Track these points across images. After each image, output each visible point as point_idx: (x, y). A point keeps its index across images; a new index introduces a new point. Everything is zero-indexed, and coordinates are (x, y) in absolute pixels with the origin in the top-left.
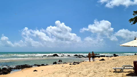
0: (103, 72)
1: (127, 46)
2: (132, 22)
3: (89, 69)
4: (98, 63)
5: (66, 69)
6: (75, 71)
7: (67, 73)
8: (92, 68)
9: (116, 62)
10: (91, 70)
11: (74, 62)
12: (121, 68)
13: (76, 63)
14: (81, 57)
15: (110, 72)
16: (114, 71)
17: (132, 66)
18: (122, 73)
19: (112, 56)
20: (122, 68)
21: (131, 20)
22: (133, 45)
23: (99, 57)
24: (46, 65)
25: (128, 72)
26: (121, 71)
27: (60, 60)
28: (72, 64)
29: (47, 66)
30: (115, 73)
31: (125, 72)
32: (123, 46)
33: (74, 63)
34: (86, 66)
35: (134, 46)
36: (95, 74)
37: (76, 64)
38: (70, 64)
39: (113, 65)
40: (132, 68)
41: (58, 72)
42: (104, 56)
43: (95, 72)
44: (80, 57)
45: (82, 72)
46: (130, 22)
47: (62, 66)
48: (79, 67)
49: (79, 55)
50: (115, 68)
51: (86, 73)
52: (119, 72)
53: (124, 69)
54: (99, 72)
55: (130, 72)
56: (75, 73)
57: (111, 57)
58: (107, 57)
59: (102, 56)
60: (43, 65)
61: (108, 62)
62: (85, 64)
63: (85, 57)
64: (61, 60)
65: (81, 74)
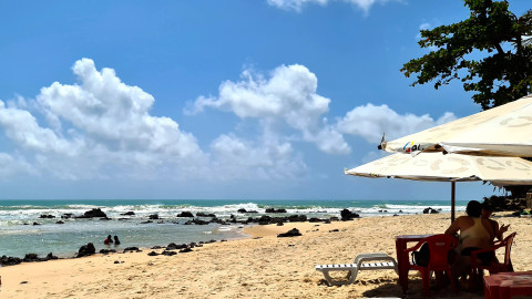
0: (276, 284)
1: (370, 176)
2: (415, 76)
3: (224, 273)
4: (268, 246)
5: (131, 273)
6: (165, 284)
7: (127, 292)
8: (239, 267)
9: (341, 243)
10: (231, 277)
11: (172, 246)
12: (348, 266)
13: (178, 247)
14: (207, 223)
15: (306, 281)
16: (323, 277)
17: (389, 259)
18: (351, 287)
19: (335, 219)
20: (355, 266)
21: (412, 66)
22: (393, 172)
23: (280, 222)
24: (45, 260)
25: (377, 282)
26: (350, 278)
27: (110, 237)
28: (161, 251)
29: (51, 263)
30: (323, 287)
31: (364, 283)
32: (358, 174)
33: (171, 250)
34: (217, 261)
35: (397, 177)
36: (245, 292)
37: (177, 251)
38: (153, 254)
39: (324, 254)
40: (391, 264)
41: (92, 286)
42: (303, 219)
43: (245, 285)
44: (201, 223)
45: (193, 287)
46: (407, 75)
47: (116, 262)
48: (184, 267)
49: (198, 214)
50: (324, 266)
51: (208, 290)
52: (339, 283)
53: (360, 269)
54: (260, 286)
55: (382, 281)
56: (161, 290)
57: (327, 221)
58: (313, 220)
59: (294, 218)
60: (31, 258)
61: (311, 241)
62: (214, 252)
63: (223, 223)
64: (116, 238)
65: (187, 292)
